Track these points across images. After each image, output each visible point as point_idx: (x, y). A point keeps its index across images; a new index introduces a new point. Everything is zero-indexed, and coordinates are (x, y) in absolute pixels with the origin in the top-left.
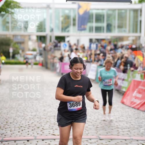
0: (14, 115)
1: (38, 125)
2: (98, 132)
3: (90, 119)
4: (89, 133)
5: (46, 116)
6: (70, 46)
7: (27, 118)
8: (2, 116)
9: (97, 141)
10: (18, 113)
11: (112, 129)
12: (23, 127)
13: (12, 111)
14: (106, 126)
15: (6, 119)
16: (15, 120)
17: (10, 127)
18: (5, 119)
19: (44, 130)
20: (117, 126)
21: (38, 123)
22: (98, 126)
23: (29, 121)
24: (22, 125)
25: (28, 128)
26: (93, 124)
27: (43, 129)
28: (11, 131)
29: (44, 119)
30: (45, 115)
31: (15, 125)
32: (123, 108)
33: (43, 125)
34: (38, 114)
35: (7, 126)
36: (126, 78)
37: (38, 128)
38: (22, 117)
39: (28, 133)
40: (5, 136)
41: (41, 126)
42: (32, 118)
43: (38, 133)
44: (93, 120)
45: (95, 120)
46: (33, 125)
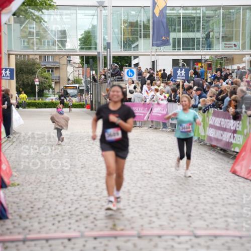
0: (44, 196)
1: (86, 212)
2: (191, 224)
3: (177, 201)
4: (175, 226)
5: (100, 196)
6: (140, 74)
7: (68, 199)
8: (23, 196)
9: (191, 240)
10: (52, 192)
11: (216, 219)
12: (59, 216)
13: (41, 189)
14: (206, 212)
15: (30, 201)
16: (47, 204)
17: (38, 217)
18: (28, 202)
19: (97, 220)
20: (225, 213)
21: (86, 209)
22: (192, 214)
23: (70, 205)
24: (58, 213)
25: (70, 218)
26: (183, 210)
27: (95, 218)
28: (39, 223)
29: (96, 202)
30: (98, 194)
31: (47, 212)
32: (234, 181)
33: (95, 212)
34: (86, 193)
35: (32, 215)
36: (239, 129)
37: (87, 217)
38: (58, 199)
39: (69, 226)
40: (30, 231)
41: (92, 214)
42: (76, 201)
43: (86, 226)
44: (182, 203)
45: (186, 202)
46: (78, 212)
